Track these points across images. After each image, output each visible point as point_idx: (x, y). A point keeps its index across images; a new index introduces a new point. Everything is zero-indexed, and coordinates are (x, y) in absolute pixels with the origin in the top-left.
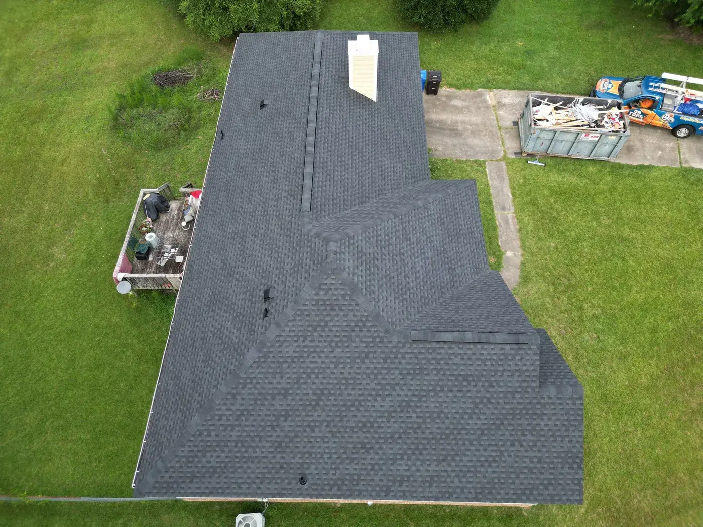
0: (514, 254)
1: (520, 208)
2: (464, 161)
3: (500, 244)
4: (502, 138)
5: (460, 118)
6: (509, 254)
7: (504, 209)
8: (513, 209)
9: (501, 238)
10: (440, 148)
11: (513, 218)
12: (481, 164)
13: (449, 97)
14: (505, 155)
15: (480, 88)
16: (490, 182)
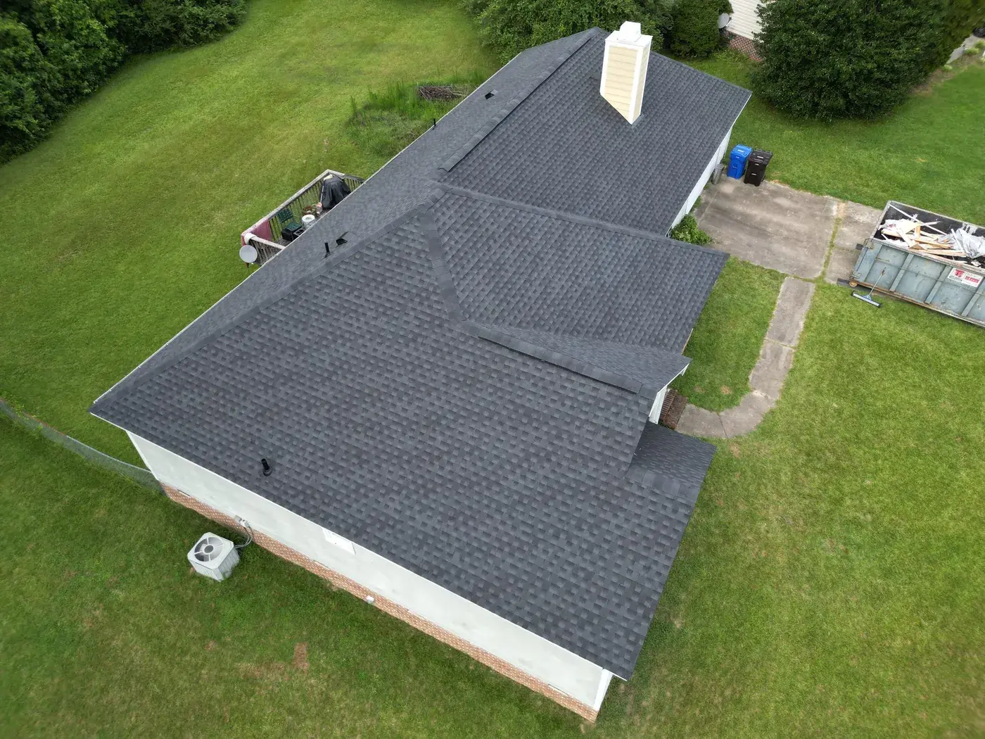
0: (766, 397)
1: (808, 344)
2: (753, 267)
3: (750, 377)
4: (828, 258)
5: (776, 218)
6: (757, 394)
7: (782, 338)
8: (795, 343)
9: (757, 370)
10: (727, 242)
11: (789, 353)
12: (777, 277)
13: (775, 193)
14: (820, 278)
15: (828, 194)
16: (778, 302)
